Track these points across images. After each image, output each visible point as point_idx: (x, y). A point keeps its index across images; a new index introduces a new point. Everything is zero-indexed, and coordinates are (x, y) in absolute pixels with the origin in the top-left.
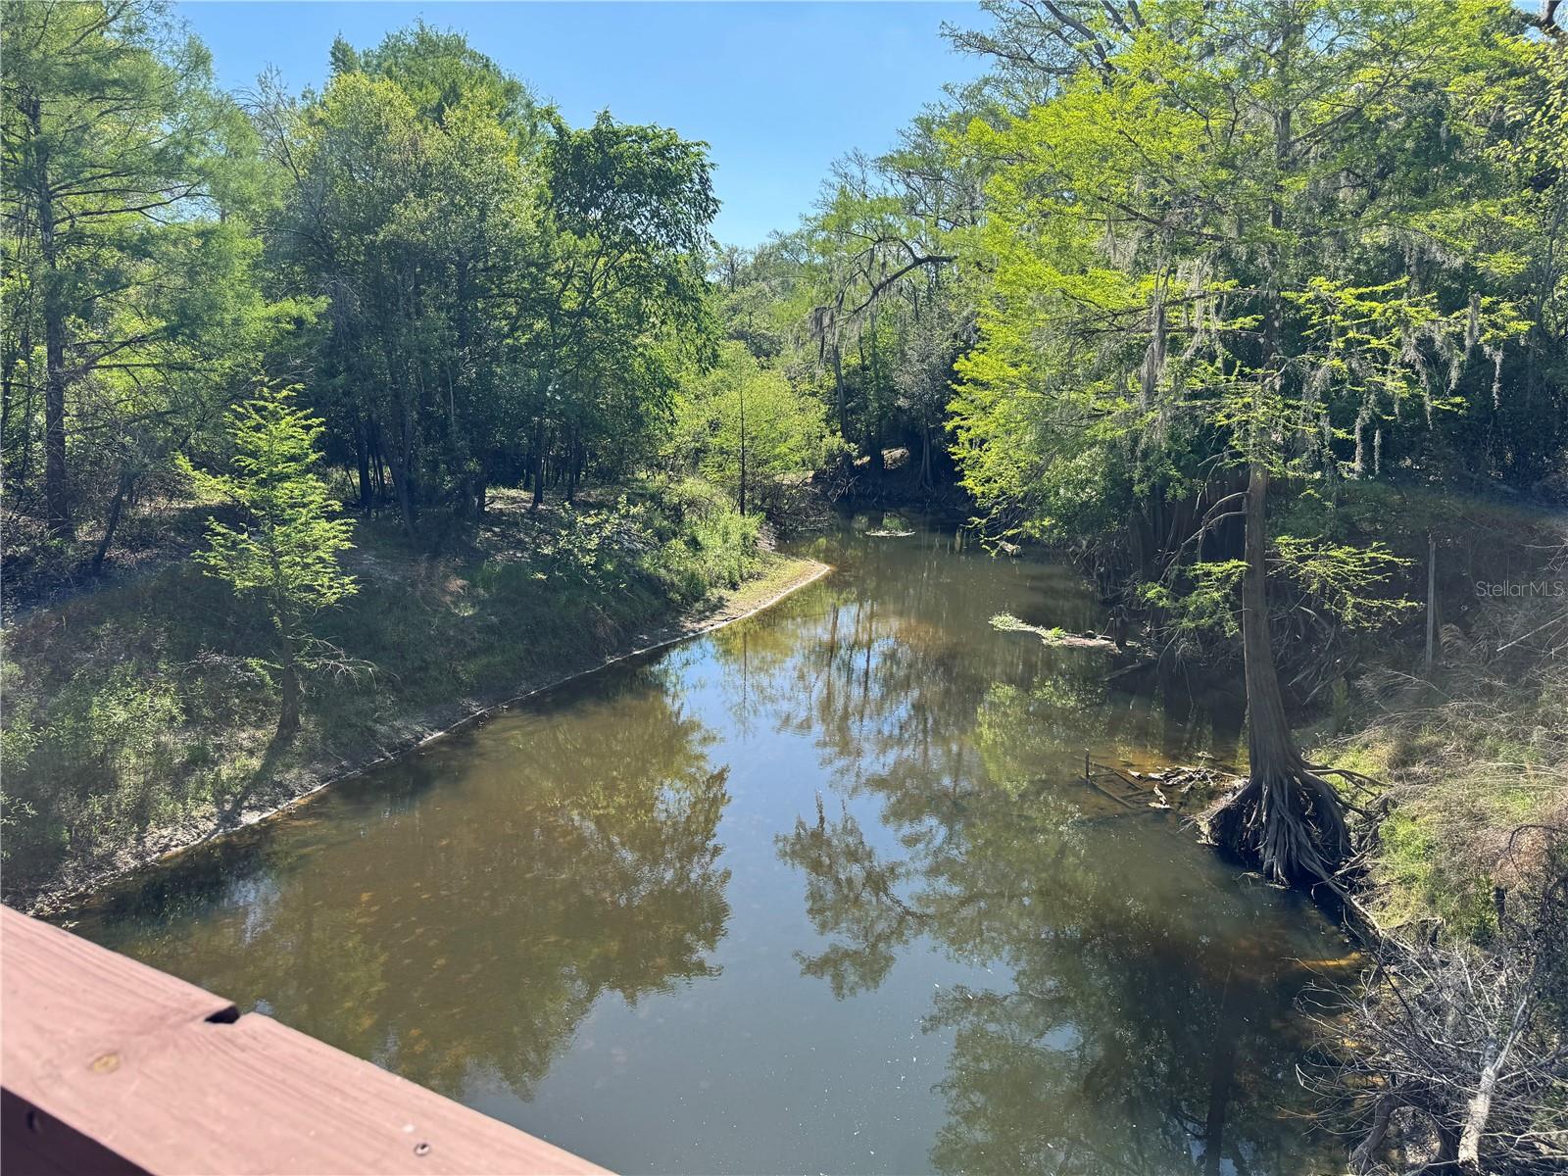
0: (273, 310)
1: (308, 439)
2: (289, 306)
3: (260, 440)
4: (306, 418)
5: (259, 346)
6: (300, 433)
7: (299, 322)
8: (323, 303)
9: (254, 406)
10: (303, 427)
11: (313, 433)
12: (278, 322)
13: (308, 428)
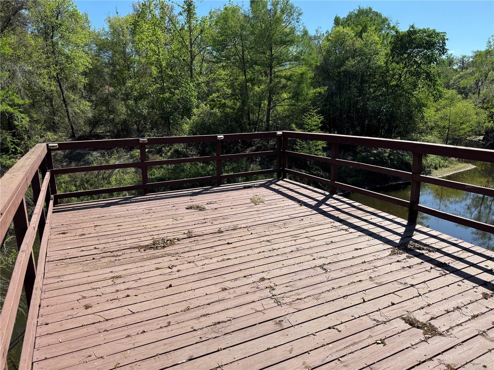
0: (315, 91)
1: (319, 121)
2: (318, 90)
3: (309, 121)
4: (320, 116)
5: (310, 100)
6: (318, 120)
7: (320, 93)
8: (326, 88)
9: (309, 114)
10: (319, 118)
11: (321, 120)
12: (316, 93)
13: (320, 119)
